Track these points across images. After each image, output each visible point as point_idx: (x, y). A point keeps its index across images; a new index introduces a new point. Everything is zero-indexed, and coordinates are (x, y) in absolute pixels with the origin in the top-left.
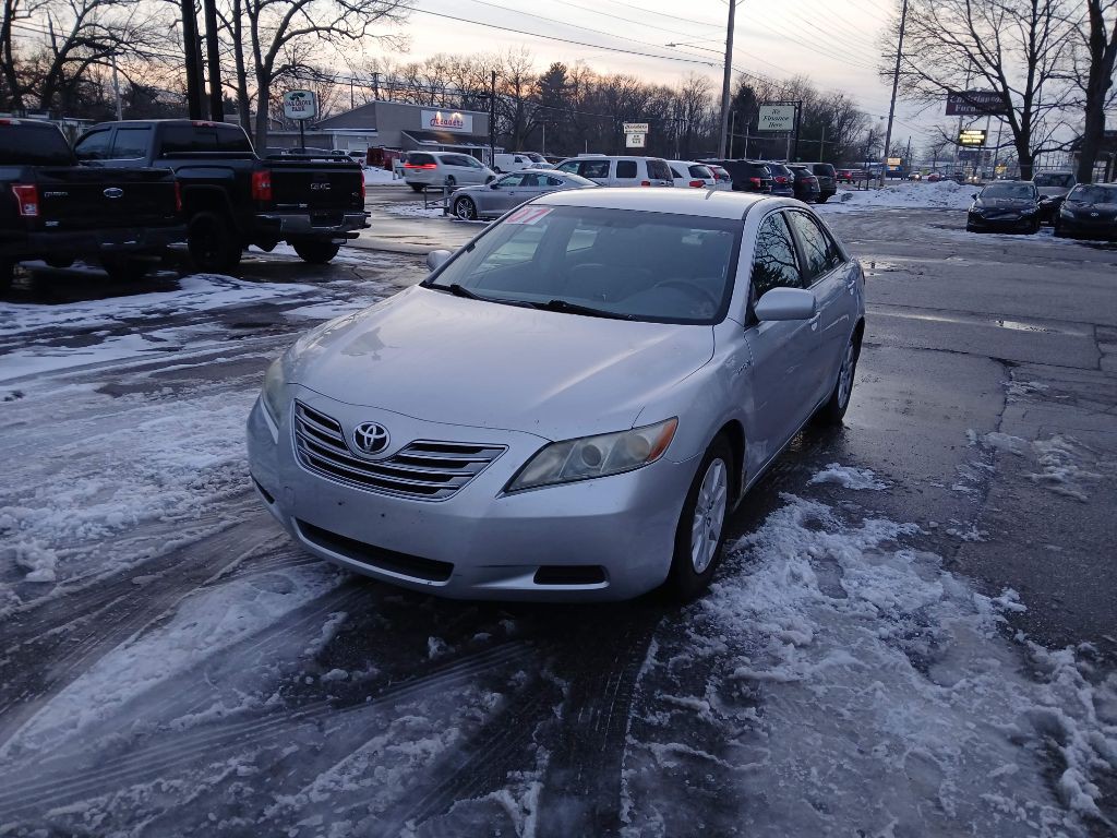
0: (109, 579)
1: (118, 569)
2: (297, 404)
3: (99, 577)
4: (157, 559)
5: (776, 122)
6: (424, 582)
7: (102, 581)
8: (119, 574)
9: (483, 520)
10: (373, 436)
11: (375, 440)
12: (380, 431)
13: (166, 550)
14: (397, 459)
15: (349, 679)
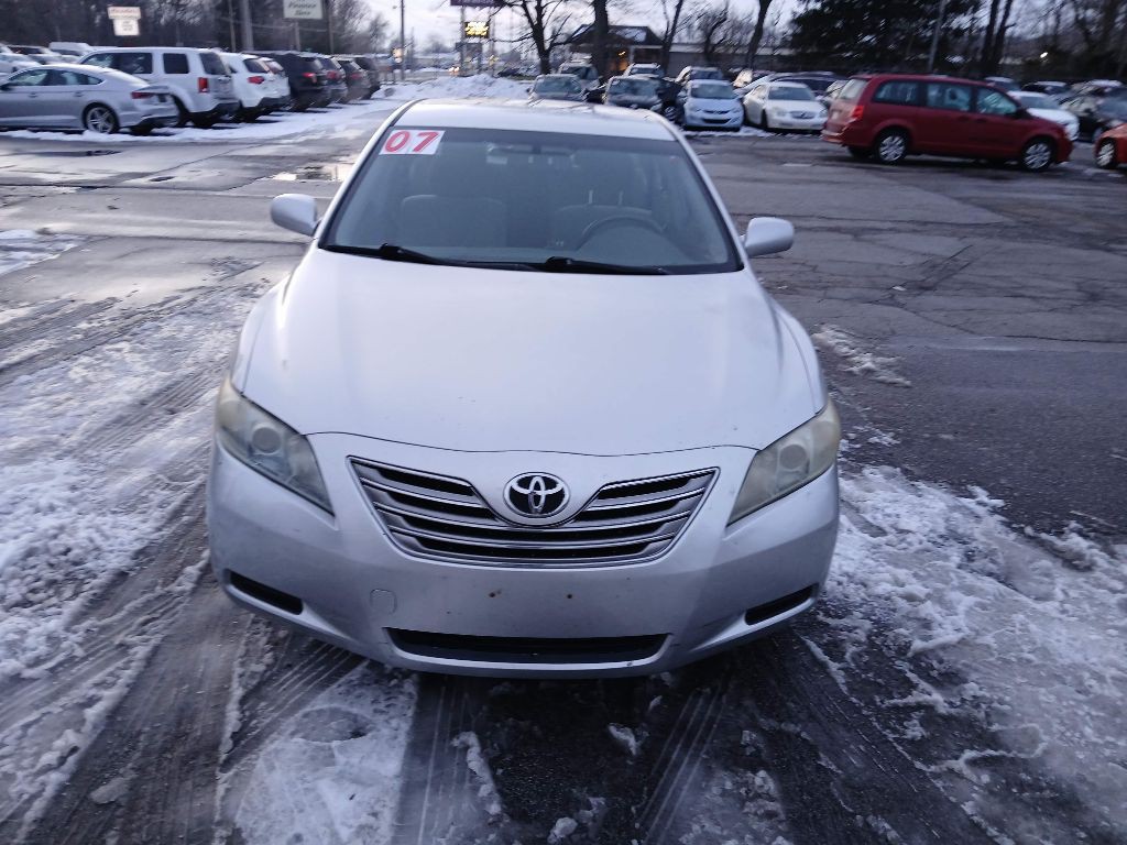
0: (47, 811)
1: (49, 791)
2: (353, 462)
3: (30, 816)
4: (94, 745)
5: (304, 10)
6: (623, 664)
7: (40, 821)
8: (57, 798)
9: (712, 570)
10: (543, 493)
11: (548, 496)
12: (550, 483)
13: (95, 727)
14: (583, 515)
15: (581, 828)
